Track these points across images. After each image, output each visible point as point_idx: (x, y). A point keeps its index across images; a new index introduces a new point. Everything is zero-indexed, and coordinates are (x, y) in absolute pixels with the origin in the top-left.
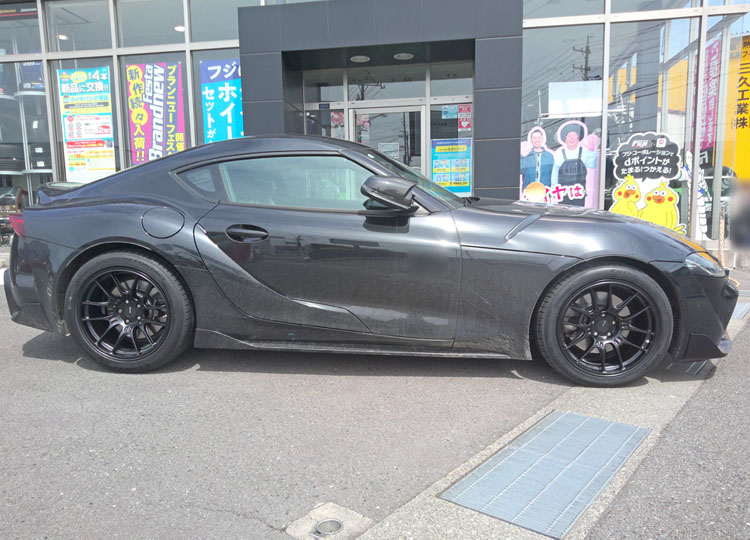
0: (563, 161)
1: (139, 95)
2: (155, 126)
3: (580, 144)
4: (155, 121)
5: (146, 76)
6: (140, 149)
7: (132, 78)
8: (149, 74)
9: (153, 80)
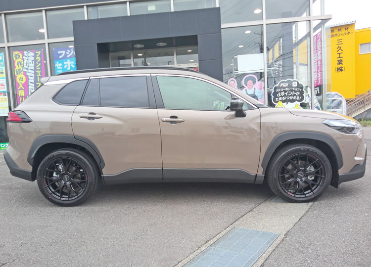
1: (20, 67)
2: (30, 84)
3: (254, 86)
4: (29, 81)
5: (24, 57)
6: (22, 97)
7: (16, 58)
9: (28, 59)
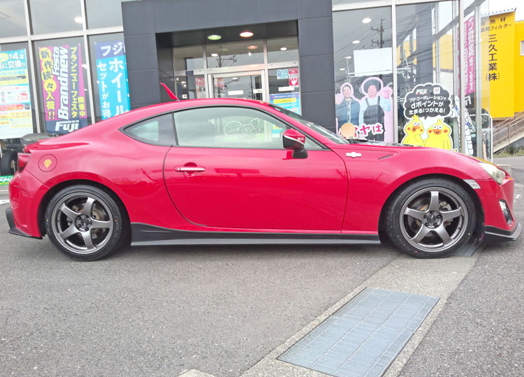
0: (367, 107)
1: (49, 70)
2: (62, 92)
3: (378, 94)
4: (62, 88)
5: (54, 55)
6: (51, 110)
7: (43, 57)
8: (56, 54)
9: (59, 58)
